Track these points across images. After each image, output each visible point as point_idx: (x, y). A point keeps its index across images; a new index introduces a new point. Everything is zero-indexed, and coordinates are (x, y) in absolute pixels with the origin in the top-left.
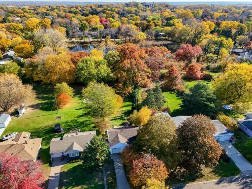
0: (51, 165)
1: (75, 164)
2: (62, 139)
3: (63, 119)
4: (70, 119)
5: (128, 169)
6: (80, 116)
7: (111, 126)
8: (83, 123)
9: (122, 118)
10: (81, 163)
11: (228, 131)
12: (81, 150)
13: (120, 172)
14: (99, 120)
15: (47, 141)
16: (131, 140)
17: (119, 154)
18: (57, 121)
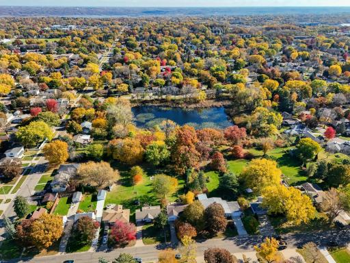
0: (136, 226)
1: (149, 226)
2: (141, 210)
3: (138, 195)
4: (142, 195)
5: (177, 230)
6: (149, 192)
7: (170, 201)
8: (151, 198)
9: (176, 196)
10: (152, 225)
11: (240, 210)
12: (152, 218)
13: (173, 231)
14: (162, 196)
15: (132, 210)
16: (180, 214)
17: (173, 221)
18: (135, 196)
